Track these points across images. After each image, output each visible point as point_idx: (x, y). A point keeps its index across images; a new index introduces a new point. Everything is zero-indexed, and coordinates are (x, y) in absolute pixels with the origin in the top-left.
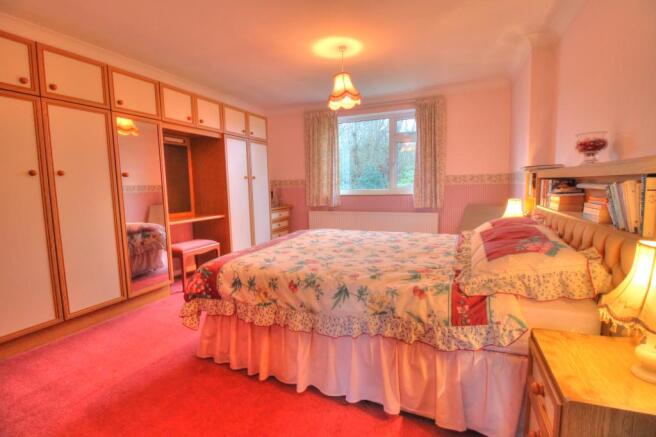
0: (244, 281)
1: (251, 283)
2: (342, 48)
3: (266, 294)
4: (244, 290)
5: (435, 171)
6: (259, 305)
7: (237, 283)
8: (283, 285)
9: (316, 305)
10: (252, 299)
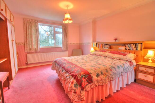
0: (100, 73)
1: (102, 73)
2: (68, 6)
3: (106, 74)
4: (101, 76)
5: (67, 42)
6: (105, 78)
7: (98, 75)
8: (109, 70)
9: (116, 72)
10: (103, 77)
